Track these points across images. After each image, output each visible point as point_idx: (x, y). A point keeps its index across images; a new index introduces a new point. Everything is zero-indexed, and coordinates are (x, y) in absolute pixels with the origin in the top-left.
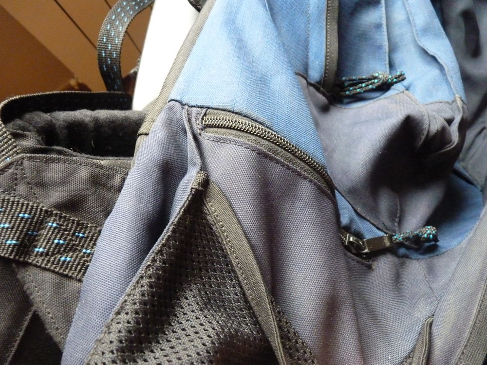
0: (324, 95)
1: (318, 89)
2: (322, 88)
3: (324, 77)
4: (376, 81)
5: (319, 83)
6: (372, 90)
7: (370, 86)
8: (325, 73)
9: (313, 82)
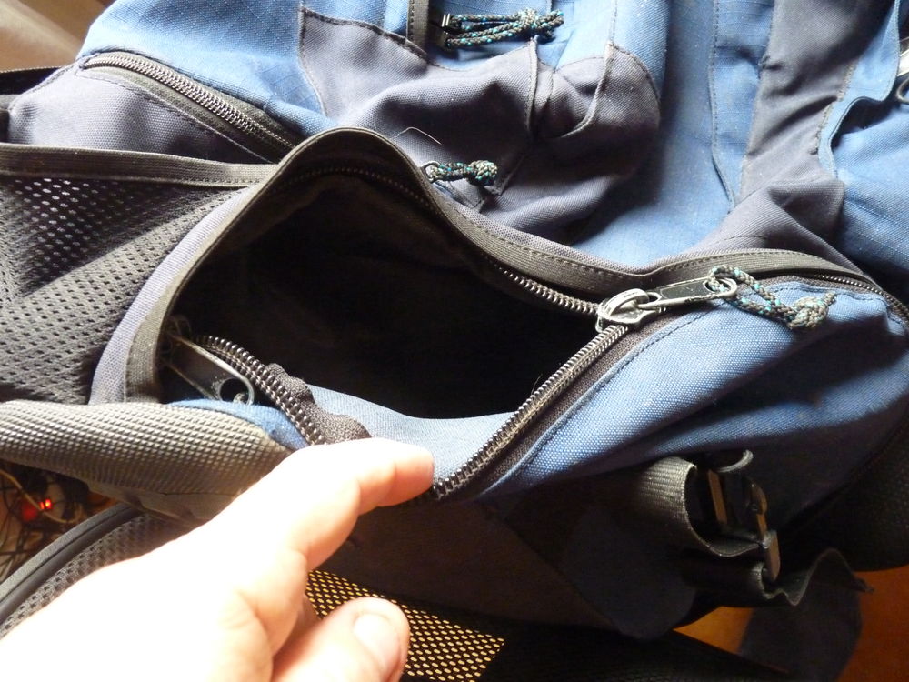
0: (413, 50)
1: (401, 42)
2: (407, 40)
3: (409, 23)
4: (515, 24)
5: (401, 32)
6: (506, 39)
7: (505, 33)
8: (411, 14)
9: (390, 32)
